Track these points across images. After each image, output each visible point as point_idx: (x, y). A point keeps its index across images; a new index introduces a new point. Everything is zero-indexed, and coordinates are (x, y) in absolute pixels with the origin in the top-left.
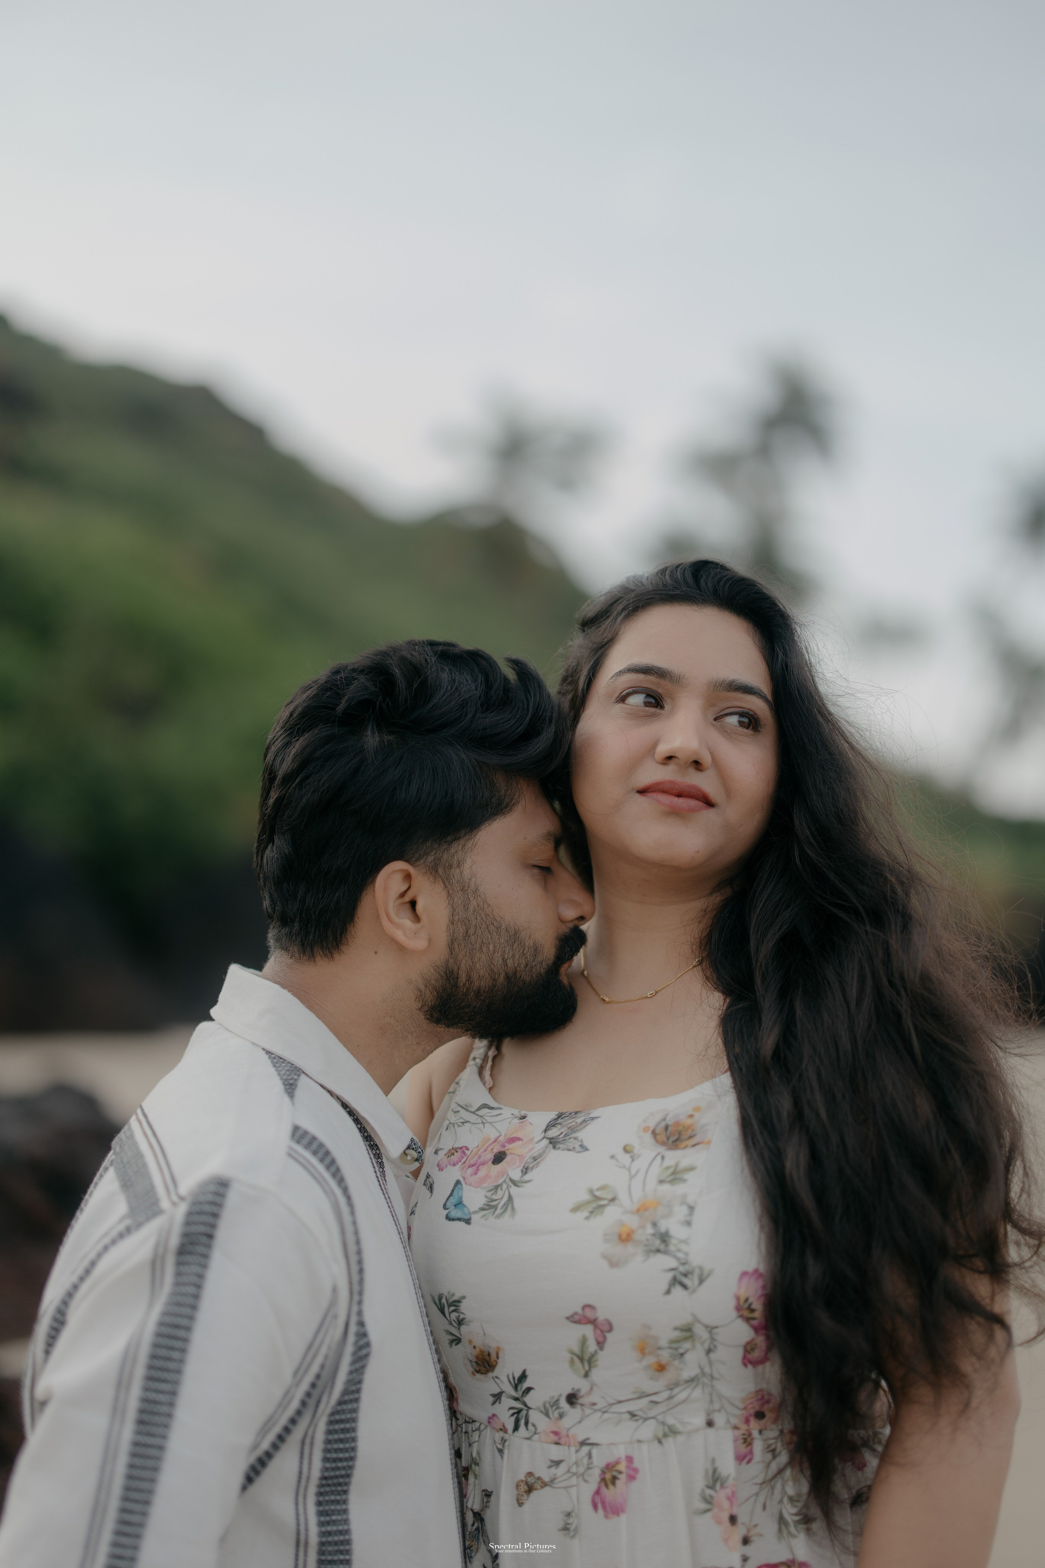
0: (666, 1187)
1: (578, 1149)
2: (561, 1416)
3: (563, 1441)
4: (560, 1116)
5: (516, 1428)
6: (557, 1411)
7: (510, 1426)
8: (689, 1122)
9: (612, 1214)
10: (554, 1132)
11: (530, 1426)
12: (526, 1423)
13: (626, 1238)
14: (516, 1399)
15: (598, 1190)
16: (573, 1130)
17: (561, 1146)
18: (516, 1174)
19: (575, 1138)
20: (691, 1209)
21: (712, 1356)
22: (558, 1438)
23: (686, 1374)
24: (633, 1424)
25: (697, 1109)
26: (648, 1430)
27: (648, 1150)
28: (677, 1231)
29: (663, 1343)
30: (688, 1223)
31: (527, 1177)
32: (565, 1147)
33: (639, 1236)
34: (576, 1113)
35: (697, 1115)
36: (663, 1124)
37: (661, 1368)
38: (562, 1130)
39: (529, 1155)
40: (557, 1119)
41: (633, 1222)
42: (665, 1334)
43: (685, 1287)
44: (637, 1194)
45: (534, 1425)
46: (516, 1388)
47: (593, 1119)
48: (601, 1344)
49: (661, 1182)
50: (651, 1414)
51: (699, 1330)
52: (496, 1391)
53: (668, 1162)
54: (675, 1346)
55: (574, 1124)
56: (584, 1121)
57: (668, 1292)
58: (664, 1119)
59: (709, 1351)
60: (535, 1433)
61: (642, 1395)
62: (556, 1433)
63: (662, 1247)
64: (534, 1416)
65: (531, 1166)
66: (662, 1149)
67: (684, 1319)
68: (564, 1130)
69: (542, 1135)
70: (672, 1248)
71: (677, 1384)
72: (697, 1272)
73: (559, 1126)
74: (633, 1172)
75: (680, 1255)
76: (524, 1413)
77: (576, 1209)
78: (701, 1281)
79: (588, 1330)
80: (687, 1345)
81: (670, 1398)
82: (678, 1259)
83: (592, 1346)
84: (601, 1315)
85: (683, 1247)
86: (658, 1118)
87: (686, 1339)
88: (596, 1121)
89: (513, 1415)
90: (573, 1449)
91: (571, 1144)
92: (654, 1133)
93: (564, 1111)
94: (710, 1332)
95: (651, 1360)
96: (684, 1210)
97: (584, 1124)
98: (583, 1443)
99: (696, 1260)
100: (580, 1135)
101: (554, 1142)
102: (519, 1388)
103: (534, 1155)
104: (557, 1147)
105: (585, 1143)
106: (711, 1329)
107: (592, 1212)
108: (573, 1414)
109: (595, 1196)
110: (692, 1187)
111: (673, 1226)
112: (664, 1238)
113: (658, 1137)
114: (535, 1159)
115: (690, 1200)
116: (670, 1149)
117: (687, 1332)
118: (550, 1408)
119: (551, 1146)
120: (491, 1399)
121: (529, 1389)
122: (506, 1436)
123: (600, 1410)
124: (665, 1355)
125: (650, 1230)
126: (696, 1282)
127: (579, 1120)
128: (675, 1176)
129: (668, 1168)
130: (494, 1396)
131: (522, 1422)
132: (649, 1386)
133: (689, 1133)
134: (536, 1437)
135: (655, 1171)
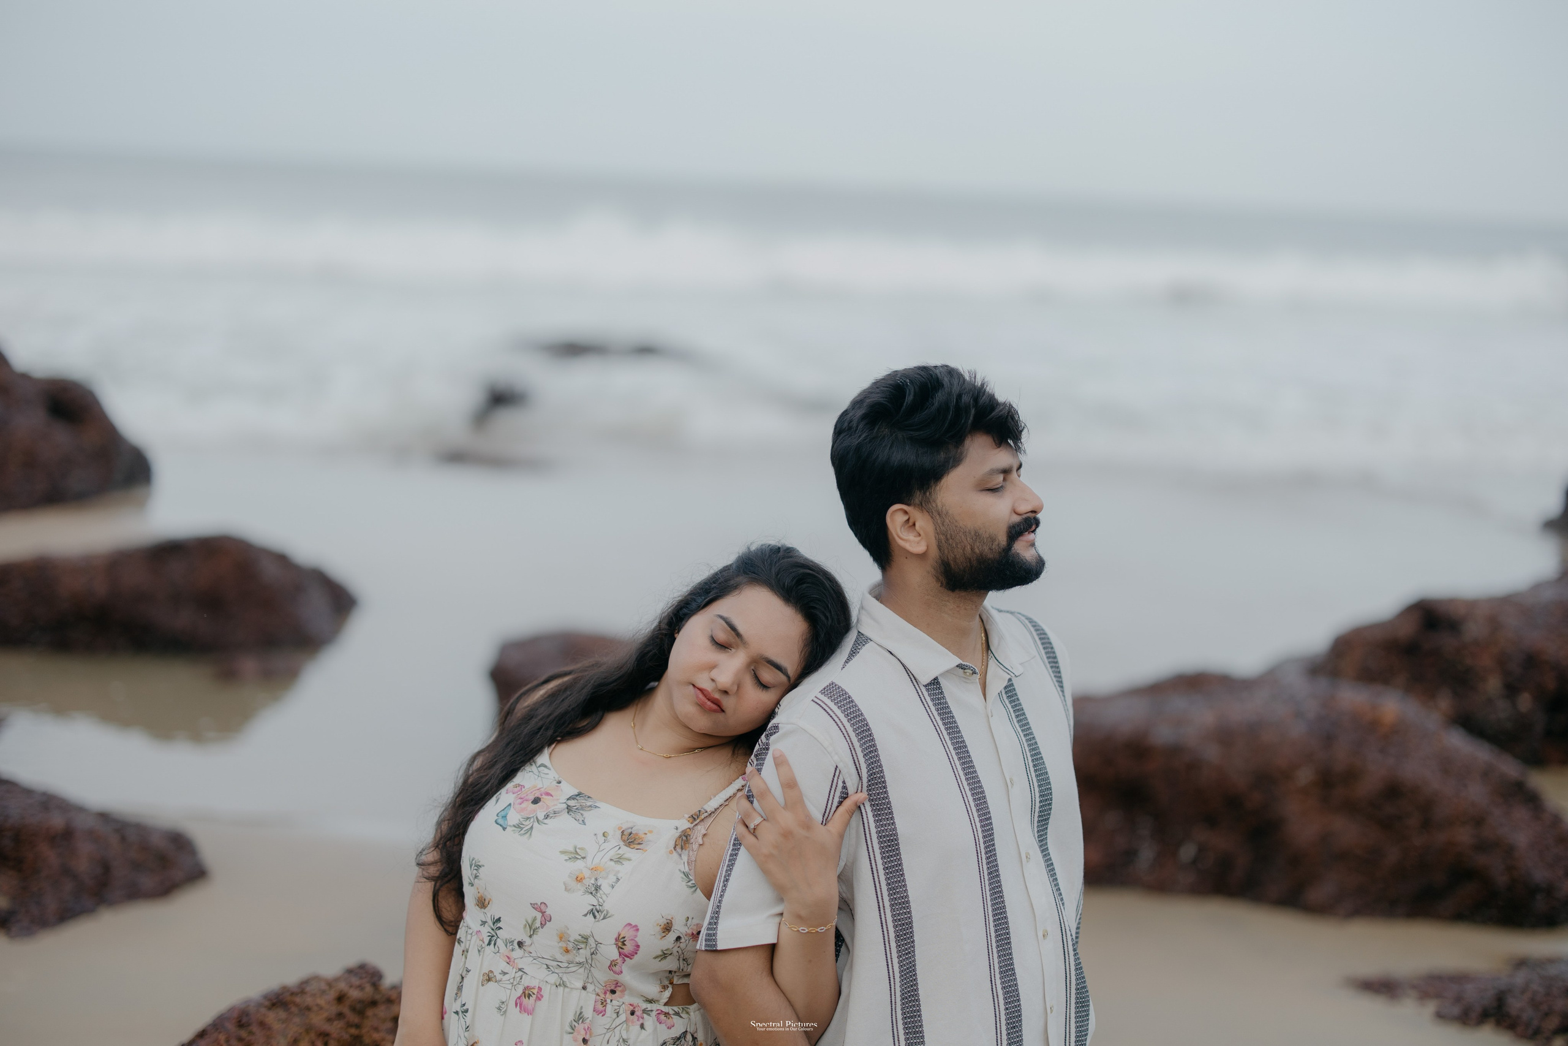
0: (612, 863)
1: (581, 822)
2: (513, 950)
3: (511, 963)
4: (579, 794)
5: (489, 944)
6: (511, 946)
7: (487, 942)
8: (643, 836)
9: (579, 864)
10: (572, 803)
11: (496, 946)
12: (495, 944)
13: (579, 880)
14: (493, 929)
15: (579, 849)
16: (582, 808)
17: (572, 814)
18: (541, 816)
19: (582, 814)
20: (618, 880)
21: (593, 956)
22: (509, 961)
23: (578, 959)
24: (546, 972)
25: (651, 832)
26: (553, 979)
27: (615, 840)
28: (605, 887)
29: (572, 939)
30: (613, 887)
31: (546, 821)
32: (574, 816)
33: (587, 882)
34: (589, 797)
35: (649, 834)
36: (630, 831)
37: (567, 951)
38: (576, 804)
39: (553, 808)
40: (577, 795)
41: (587, 873)
42: (574, 936)
43: (595, 917)
44: (596, 861)
45: (498, 947)
46: (494, 923)
47: (596, 807)
48: (542, 925)
49: (611, 860)
50: (556, 971)
51: (591, 941)
52: (484, 920)
53: (620, 852)
54: (576, 943)
55: (584, 804)
56: (590, 806)
57: (586, 915)
58: (632, 828)
59: (592, 954)
60: (498, 952)
61: (555, 960)
62: (508, 958)
63: (594, 892)
64: (499, 942)
65: (551, 815)
66: (622, 843)
67: (587, 932)
68: (578, 805)
69: (565, 801)
70: (598, 895)
71: (572, 963)
72: (605, 912)
73: (576, 801)
74: (601, 848)
75: (600, 900)
76: (495, 938)
77: (563, 852)
78: (604, 918)
79: (539, 915)
80: (583, 946)
81: (567, 967)
82: (598, 901)
83: (538, 924)
84: (548, 912)
85: (604, 897)
86: (630, 825)
87: (583, 942)
88: (597, 809)
89: (489, 936)
90: (514, 970)
91: (578, 816)
92: (623, 832)
93: (583, 792)
94: (596, 945)
95: (563, 944)
96: (614, 879)
97: (590, 808)
98: (520, 970)
99: (607, 906)
100: (586, 814)
101: (569, 809)
102: (495, 925)
103: (555, 810)
104: (570, 813)
105: (586, 821)
106: (598, 943)
107: (570, 859)
108: (518, 953)
109: (576, 851)
110: (624, 870)
111: (605, 885)
112: (598, 888)
113: (624, 836)
114: (555, 813)
115: (619, 876)
116: (626, 845)
117: (585, 939)
118: (508, 942)
119: (567, 810)
120: (480, 923)
121: (500, 928)
122: (483, 946)
123: (532, 957)
124: (570, 946)
125: (593, 881)
126: (602, 918)
127: (589, 804)
128: (619, 860)
129: (619, 854)
130: (482, 921)
131: (493, 943)
132: (559, 957)
133: (640, 841)
134: (498, 954)
135: (612, 853)
